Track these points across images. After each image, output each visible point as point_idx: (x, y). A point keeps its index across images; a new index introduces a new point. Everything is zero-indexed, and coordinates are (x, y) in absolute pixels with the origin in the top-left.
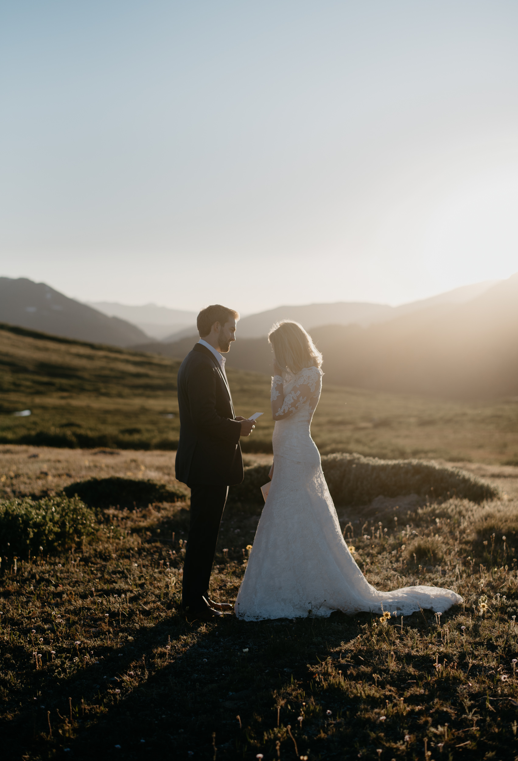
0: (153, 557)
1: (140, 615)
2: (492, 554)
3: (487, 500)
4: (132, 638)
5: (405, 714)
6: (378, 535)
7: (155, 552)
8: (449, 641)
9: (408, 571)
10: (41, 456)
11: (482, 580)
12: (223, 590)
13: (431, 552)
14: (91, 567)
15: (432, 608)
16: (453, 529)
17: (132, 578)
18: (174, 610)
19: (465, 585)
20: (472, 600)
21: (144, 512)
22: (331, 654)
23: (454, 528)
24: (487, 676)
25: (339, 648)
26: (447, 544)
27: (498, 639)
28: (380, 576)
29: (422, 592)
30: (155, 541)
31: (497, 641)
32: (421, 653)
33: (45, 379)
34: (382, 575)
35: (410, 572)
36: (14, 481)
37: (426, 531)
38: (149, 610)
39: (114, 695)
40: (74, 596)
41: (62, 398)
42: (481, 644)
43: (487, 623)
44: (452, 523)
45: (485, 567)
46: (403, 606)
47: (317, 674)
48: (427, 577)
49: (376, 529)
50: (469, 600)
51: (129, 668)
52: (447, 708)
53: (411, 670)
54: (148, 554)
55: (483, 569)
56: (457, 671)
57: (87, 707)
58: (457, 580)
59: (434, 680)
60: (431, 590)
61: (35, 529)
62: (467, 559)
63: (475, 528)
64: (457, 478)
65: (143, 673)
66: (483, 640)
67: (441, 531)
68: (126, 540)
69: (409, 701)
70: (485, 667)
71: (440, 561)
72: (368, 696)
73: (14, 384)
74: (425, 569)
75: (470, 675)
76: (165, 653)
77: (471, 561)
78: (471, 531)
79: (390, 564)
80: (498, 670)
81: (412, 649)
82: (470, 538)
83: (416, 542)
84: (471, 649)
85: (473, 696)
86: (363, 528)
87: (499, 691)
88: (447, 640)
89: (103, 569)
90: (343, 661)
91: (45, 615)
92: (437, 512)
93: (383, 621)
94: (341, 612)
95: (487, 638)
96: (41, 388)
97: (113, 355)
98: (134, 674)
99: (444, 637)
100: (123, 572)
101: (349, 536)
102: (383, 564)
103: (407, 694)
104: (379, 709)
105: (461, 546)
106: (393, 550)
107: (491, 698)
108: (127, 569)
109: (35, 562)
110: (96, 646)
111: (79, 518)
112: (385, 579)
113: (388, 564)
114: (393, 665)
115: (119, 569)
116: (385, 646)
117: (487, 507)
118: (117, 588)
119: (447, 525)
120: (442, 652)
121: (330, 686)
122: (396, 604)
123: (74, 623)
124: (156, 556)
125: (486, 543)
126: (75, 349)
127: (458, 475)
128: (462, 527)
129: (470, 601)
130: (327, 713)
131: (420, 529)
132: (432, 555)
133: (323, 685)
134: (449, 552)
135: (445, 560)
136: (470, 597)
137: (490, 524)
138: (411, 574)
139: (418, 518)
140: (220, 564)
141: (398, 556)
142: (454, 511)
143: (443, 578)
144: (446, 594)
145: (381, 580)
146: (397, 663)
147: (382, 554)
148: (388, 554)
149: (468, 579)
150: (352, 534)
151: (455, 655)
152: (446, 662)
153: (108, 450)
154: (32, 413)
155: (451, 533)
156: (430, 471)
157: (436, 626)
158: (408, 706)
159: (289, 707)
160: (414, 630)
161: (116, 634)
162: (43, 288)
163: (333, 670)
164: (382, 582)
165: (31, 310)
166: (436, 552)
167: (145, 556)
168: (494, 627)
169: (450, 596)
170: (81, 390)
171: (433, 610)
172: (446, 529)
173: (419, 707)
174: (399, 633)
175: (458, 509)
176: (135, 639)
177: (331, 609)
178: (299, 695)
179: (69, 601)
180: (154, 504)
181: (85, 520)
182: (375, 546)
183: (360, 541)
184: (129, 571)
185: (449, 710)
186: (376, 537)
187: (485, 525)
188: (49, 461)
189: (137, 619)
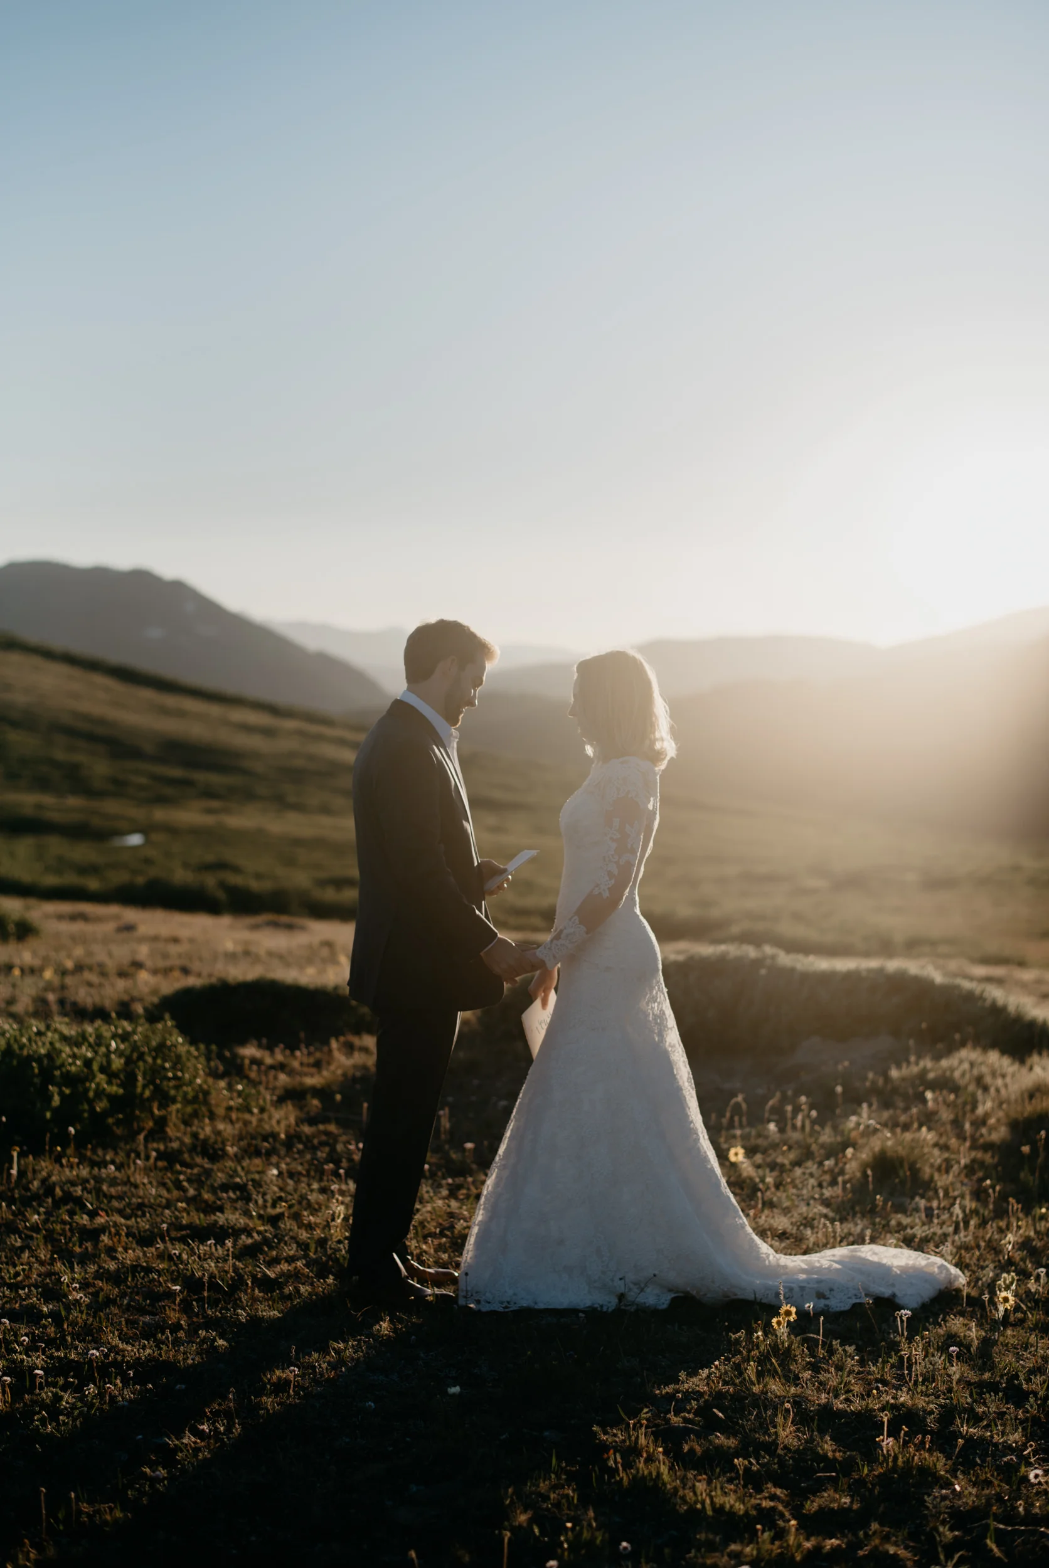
0: (316, 1154)
1: (253, 1290)
2: (1037, 1174)
3: (1040, 1054)
4: (225, 1343)
5: (798, 1558)
6: (799, 1123)
7: (323, 1144)
8: (920, 1380)
9: (853, 1208)
10: (143, 930)
11: (1010, 1237)
12: (446, 1236)
13: (906, 1166)
14: (180, 1173)
15: (894, 1295)
16: (960, 1114)
17: (260, 1202)
18: (330, 1280)
19: (973, 1243)
20: (984, 1279)
21: (318, 1055)
22: (652, 1400)
23: (964, 1114)
24: (998, 1468)
25: (672, 1386)
26: (945, 1148)
27: (1032, 1377)
28: (792, 1216)
29: (875, 1259)
30: (326, 1120)
31: (1028, 1381)
32: (857, 1405)
33: (177, 772)
34: (796, 1215)
35: (857, 1208)
36: (69, 980)
37: (903, 1118)
38: (276, 1279)
39: (154, 1481)
40: (124, 1239)
41: (209, 811)
42: (993, 1387)
43: (1014, 1336)
44: (960, 1101)
45: (1020, 1206)
46: (831, 1290)
47: (612, 1451)
48: (893, 1223)
49: (797, 1109)
50: (978, 1279)
51: (201, 1417)
52: (898, 1546)
53: (828, 1447)
54: (306, 1147)
55: (1015, 1208)
56: (931, 1455)
57: (85, 1507)
58: (956, 1231)
59: (876, 1473)
60: (895, 1256)
61: (67, 1087)
62: (984, 1184)
63: (1007, 1115)
64: (980, 1003)
65: (229, 1430)
66: (998, 1379)
67: (936, 1118)
68: (265, 1116)
69: (811, 1525)
70: (996, 1445)
71: (926, 1187)
72: (719, 1510)
73: (115, 781)
74: (890, 1204)
75: (961, 1464)
76: (287, 1382)
77: (991, 1191)
78: (998, 1120)
79: (817, 1189)
80: (1025, 1453)
81: (836, 1396)
82: (995, 1137)
83: (876, 1144)
84: (969, 1400)
85: (960, 1518)
86: (768, 1107)
87: (1021, 1509)
88: (917, 1375)
89: (203, 1179)
90: (675, 1419)
91: (51, 1280)
92: (931, 1076)
93: (780, 1325)
94: (693, 1298)
95: (1008, 1373)
96: (168, 791)
97: (314, 729)
98: (210, 1430)
99: (909, 1368)
100: (242, 1188)
101: (737, 1123)
102: (802, 1189)
103: (812, 1506)
104: (742, 1542)
105: (973, 1154)
106: (828, 1159)
107: (1001, 1526)
108: (253, 1180)
109: (58, 1160)
110: (143, 1358)
111: (167, 1065)
112: (801, 1224)
113: (813, 1187)
114: (787, 1434)
115: (238, 1180)
116: (775, 1387)
117: (1037, 1070)
118: (221, 1223)
119: (948, 1106)
120: (902, 1405)
121: (638, 1481)
122: (816, 1286)
123: (109, 1302)
124: (321, 1154)
125: (1026, 1149)
126: (239, 715)
127: (981, 998)
128: (980, 1111)
129: (980, 1282)
130: (621, 1547)
131: (891, 1112)
132: (908, 1173)
133: (622, 1479)
134: (947, 1167)
135: (936, 1185)
136: (980, 1273)
137: (1039, 1108)
138: (859, 1215)
139: (889, 1087)
140: (453, 1176)
141: (837, 1170)
142: (967, 1076)
143: (926, 1228)
144: (926, 1265)
145: (790, 1227)
146: (798, 1430)
147: (803, 1166)
148: (815, 1166)
149: (981, 1230)
150: (744, 1119)
151: (932, 1412)
152: (906, 1434)
153: (284, 919)
154: (148, 841)
155: (957, 1123)
156: (923, 987)
157: (898, 1339)
158: (808, 1539)
159: (536, 1531)
160: (847, 1348)
161: (193, 1331)
162: (179, 588)
163: (650, 1442)
164: (794, 1231)
165: (155, 633)
166: (918, 1166)
167: (299, 1152)
168: (1026, 1346)
169: (936, 1270)
170: (248, 796)
171: (897, 1300)
172: (946, 1115)
173: (833, 1541)
174: (812, 1355)
175: (975, 1072)
176: (230, 1345)
177: (670, 1290)
178: (564, 1501)
179: (111, 1251)
180: (342, 1039)
181: (181, 1071)
182: (790, 1148)
183: (759, 1135)
184: (257, 1184)
185: (902, 1552)
186: (794, 1127)
187: (1029, 1109)
188: (155, 939)
189: (244, 1298)
